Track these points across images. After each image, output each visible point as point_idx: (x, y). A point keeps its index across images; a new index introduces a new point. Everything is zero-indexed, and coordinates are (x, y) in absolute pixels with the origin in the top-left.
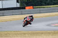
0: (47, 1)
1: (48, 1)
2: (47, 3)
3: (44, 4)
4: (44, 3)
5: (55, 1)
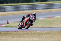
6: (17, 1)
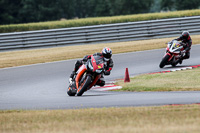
0: (22, 6)
1: (26, 7)
2: (22, 15)
3: (11, 17)
4: (10, 14)
5: (47, 6)
6: (101, 10)
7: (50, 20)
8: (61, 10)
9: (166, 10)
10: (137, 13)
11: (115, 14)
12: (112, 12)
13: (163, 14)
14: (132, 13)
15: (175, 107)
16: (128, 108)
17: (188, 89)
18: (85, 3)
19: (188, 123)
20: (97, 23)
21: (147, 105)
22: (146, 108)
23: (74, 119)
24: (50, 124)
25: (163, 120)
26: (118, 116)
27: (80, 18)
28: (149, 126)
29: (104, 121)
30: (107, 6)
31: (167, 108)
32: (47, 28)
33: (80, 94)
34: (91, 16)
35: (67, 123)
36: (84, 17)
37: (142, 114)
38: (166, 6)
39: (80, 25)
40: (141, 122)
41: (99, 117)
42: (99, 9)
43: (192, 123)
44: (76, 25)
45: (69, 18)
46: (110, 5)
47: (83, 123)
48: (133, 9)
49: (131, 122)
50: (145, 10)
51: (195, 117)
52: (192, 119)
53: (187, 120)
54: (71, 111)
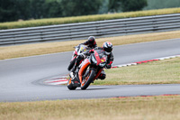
6: (54, 11)
7: (9, 21)
8: (19, 12)
9: (112, 12)
10: (87, 14)
11: (67, 16)
12: (64, 13)
13: (110, 15)
14: (82, 14)
15: (121, 99)
16: (79, 100)
17: (133, 83)
18: (40, 6)
19: (133, 114)
20: (51, 24)
21: (97, 97)
22: (96, 101)
23: (31, 110)
24: (9, 115)
25: (111, 111)
26: (70, 107)
27: (35, 18)
28: (98, 116)
29: (58, 112)
30: (60, 8)
31: (115, 100)
32: (6, 28)
33: (84, 88)
34: (45, 17)
35: (24, 114)
36: (39, 18)
37: (92, 106)
38: (113, 8)
39: (36, 26)
40: (91, 112)
41: (53, 108)
42: (52, 11)
43: (137, 113)
44: (32, 25)
45: (25, 19)
46: (62, 7)
47: (39, 114)
48: (83, 10)
49: (82, 113)
50: (94, 11)
51: (140, 108)
52: (137, 110)
53: (132, 111)
54: (28, 103)
